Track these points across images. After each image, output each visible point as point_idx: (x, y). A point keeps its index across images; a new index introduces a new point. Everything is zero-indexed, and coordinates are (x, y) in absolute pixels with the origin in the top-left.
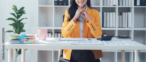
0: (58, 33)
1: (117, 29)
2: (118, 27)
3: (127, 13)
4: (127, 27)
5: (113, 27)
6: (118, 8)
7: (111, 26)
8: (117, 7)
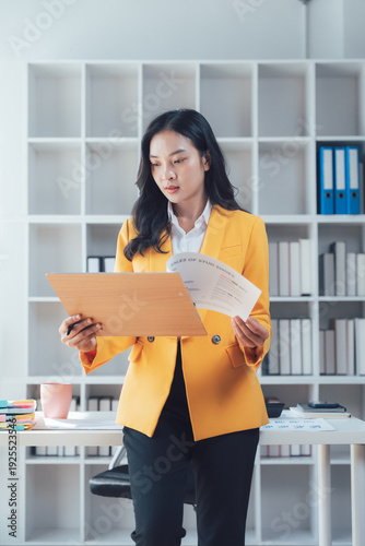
0: (100, 398)
1: (316, 381)
2: (321, 374)
3: (351, 323)
4: (355, 373)
5: (302, 375)
6: (320, 303)
7: (296, 369)
8: (315, 299)
